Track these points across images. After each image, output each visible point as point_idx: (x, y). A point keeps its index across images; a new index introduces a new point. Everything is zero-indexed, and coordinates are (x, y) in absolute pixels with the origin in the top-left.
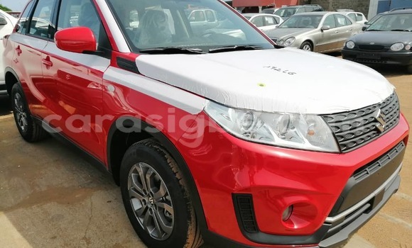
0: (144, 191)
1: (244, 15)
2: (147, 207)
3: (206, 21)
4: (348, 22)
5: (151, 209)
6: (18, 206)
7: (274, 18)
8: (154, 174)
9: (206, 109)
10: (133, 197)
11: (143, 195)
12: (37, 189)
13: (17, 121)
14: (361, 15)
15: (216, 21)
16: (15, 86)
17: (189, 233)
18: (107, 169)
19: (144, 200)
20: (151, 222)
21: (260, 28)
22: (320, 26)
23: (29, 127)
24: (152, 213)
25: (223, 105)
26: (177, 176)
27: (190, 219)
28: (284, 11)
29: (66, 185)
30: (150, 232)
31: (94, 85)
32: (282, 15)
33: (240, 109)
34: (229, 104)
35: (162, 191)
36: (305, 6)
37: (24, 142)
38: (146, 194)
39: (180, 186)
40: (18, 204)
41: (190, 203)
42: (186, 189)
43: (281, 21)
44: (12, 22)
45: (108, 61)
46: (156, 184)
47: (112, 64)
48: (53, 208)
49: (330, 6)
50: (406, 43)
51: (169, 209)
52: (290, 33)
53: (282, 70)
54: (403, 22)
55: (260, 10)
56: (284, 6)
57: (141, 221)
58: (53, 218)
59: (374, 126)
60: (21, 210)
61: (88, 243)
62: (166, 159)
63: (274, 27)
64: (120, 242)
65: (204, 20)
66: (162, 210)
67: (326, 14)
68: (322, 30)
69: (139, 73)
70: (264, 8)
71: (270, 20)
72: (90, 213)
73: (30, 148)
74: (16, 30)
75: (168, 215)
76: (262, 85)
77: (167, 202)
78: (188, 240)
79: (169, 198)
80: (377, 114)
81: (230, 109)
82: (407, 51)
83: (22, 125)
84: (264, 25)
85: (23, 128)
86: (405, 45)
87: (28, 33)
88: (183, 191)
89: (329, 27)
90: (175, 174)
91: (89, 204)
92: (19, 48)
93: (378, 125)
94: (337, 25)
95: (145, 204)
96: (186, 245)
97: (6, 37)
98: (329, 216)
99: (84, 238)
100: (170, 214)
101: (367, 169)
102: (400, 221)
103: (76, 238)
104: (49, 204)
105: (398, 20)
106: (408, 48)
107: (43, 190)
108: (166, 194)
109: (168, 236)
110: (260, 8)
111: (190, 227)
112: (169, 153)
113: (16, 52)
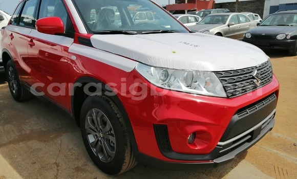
0: (96, 128)
1: (174, 15)
2: (98, 140)
3: (147, 20)
4: (247, 20)
5: (101, 141)
6: (10, 143)
7: (195, 17)
8: (103, 116)
9: (136, 68)
10: (89, 134)
11: (95, 132)
12: (23, 132)
13: (11, 87)
14: (257, 16)
15: (154, 20)
16: (9, 62)
17: (126, 155)
18: (72, 115)
19: (96, 135)
20: (101, 151)
21: (185, 25)
22: (227, 23)
23: (19, 91)
24: (101, 143)
25: (147, 65)
26: (118, 115)
27: (127, 145)
28: (202, 13)
29: (43, 129)
30: (100, 158)
31: (65, 59)
32: (201, 15)
33: (159, 67)
34: (151, 64)
35: (108, 128)
36: (217, 9)
37: (15, 102)
38: (97, 130)
39: (120, 122)
40: (10, 142)
41: (127, 134)
42: (123, 124)
43: (200, 19)
44: (7, 18)
45: (72, 40)
46: (104, 123)
47: (75, 42)
48: (34, 144)
49: (236, 9)
50: (287, 34)
51: (113, 139)
52: (205, 28)
53: (190, 44)
54: (285, 20)
55: (186, 12)
56: (203, 10)
57: (94, 150)
58: (34, 150)
59: (252, 81)
60: (12, 145)
61: (58, 166)
62: (110, 105)
63: (195, 24)
64: (80, 165)
65: (145, 19)
66: (108, 141)
67: (232, 15)
68: (229, 26)
69: (93, 47)
70: (188, 11)
71: (193, 19)
72: (59, 147)
73: (19, 106)
74: (10, 23)
75: (112, 145)
76: (174, 52)
77: (112, 135)
78: (126, 161)
79: (113, 132)
80: (255, 73)
81: (152, 68)
82: (288, 39)
83: (14, 90)
84: (188, 22)
85: (14, 92)
86: (286, 35)
87: (18, 24)
88: (122, 126)
89: (233, 23)
90: (116, 114)
91: (60, 142)
92: (12, 34)
93: (255, 81)
94: (239, 22)
95: (97, 138)
96: (124, 164)
97: (3, 28)
98: (220, 141)
99: (55, 163)
100: (114, 144)
101: (247, 110)
102: (275, 151)
103: (49, 163)
104: (31, 142)
105: (282, 18)
106: (289, 37)
107: (27, 132)
108: (111, 130)
109: (112, 159)
110: (186, 11)
111: (126, 151)
112: (112, 100)
113: (10, 38)
